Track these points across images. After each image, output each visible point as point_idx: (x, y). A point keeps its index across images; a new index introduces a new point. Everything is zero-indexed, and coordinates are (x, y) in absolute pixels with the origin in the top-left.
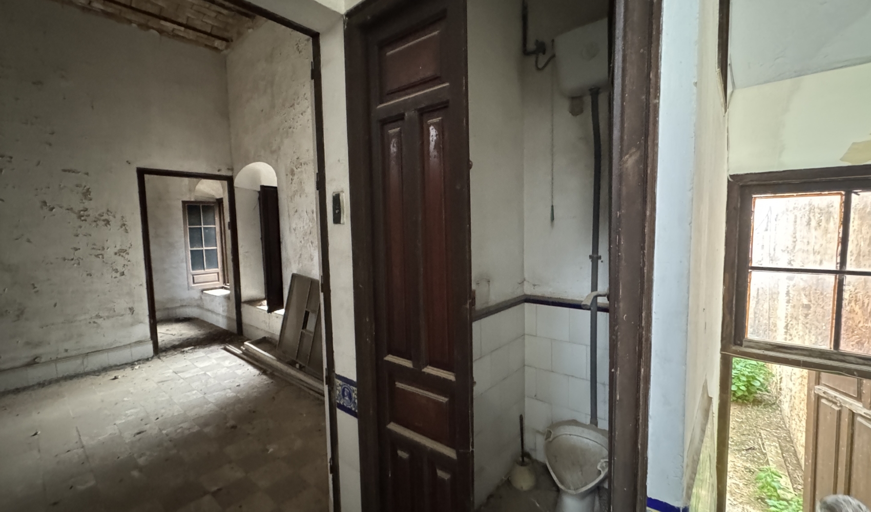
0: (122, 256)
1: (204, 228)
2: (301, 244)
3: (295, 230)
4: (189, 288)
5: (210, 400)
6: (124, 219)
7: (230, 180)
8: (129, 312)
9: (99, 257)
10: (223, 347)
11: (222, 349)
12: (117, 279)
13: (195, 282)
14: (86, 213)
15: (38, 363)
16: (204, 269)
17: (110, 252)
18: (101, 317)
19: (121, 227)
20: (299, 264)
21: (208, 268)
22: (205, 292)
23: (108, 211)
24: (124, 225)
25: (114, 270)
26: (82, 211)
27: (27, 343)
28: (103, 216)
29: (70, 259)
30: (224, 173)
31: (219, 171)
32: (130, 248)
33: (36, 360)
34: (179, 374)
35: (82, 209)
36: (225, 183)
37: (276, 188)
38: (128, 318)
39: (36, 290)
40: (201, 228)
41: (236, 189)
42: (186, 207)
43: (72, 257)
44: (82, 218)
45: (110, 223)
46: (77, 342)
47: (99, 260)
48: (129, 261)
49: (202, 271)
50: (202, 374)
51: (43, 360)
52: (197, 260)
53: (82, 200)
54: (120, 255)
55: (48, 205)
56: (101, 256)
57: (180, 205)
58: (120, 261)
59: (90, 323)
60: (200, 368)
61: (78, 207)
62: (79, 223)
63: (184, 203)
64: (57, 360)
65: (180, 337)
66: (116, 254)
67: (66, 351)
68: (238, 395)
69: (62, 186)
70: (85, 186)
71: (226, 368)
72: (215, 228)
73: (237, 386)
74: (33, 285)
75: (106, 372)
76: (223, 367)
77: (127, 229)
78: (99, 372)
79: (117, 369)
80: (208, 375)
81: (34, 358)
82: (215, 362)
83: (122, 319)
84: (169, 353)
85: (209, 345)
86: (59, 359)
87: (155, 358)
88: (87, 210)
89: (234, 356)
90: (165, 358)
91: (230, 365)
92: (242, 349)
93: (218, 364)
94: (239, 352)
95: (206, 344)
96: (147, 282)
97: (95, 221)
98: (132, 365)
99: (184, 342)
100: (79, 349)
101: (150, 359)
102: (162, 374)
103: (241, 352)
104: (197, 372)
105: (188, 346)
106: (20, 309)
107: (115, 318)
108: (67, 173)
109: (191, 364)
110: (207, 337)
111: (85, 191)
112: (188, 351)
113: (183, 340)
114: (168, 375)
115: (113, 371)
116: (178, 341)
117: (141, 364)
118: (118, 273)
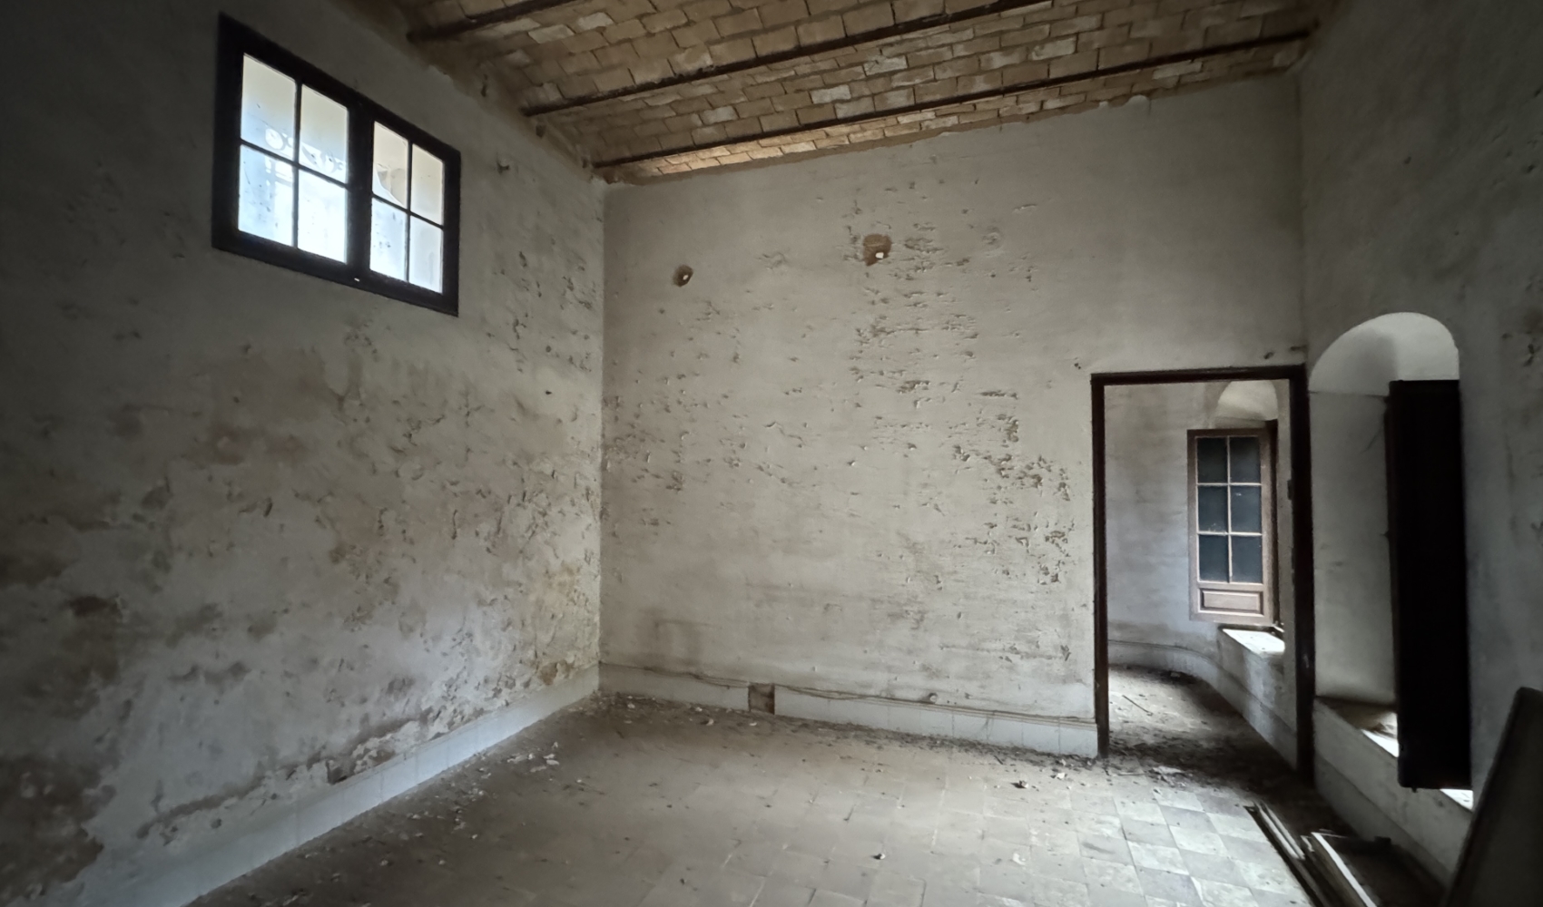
0: (1057, 545)
1: (1232, 487)
4: (1193, 616)
6: (1064, 475)
7: (1296, 378)
8: (1061, 655)
9: (1022, 543)
10: (1250, 804)
11: (1247, 808)
12: (1045, 586)
13: (1206, 605)
14: (1009, 464)
15: (933, 703)
16: (1228, 581)
17: (1038, 536)
18: (1019, 656)
19: (1059, 490)
21: (1236, 579)
22: (1227, 631)
23: (1040, 459)
24: (1064, 485)
25: (1042, 569)
26: (1004, 460)
27: (925, 668)
28: (1031, 468)
29: (983, 541)
30: (1280, 360)
31: (1267, 357)
32: (1070, 530)
33: (931, 698)
34: (1130, 844)
35: (1003, 456)
37: (1455, 384)
38: (1058, 666)
39: (940, 585)
40: (1225, 489)
42: (1196, 443)
43: (986, 540)
44: (1003, 473)
45: (1042, 481)
46: (983, 686)
47: (1022, 549)
48: (1067, 555)
49: (1223, 584)
51: (939, 701)
52: (1213, 559)
53: (1005, 441)
54: (1053, 542)
55: (962, 451)
56: (1024, 541)
57: (1184, 437)
58: (1053, 553)
59: (1001, 658)
61: (998, 453)
62: (999, 480)
63: (1191, 433)
64: (955, 708)
66: (1047, 539)
67: (967, 696)
69: (980, 420)
70: (1010, 418)
72: (1260, 488)
74: (937, 577)
75: (1015, 760)
76: (1241, 884)
77: (1068, 492)
78: (1005, 754)
79: (1031, 762)
80: (1195, 889)
81: (928, 693)
82: (1224, 852)
83: (1049, 665)
84: (1129, 765)
85: (1216, 780)
86: (959, 707)
87: (1098, 766)
88: (1009, 458)
89: (1279, 859)
90: (1115, 775)
91: (1258, 887)
92: (1307, 846)
93: (1230, 864)
94: (1295, 851)
95: (1213, 776)
96: (1095, 602)
97: (1020, 478)
98: (1058, 763)
99: (1165, 743)
100: (983, 699)
101: (1089, 763)
102: (1100, 822)
103: (1301, 853)
104: (1173, 863)
105: (1169, 762)
106: (919, 612)
107: (1038, 659)
108: (988, 397)
109: (1165, 823)
110: (1220, 750)
111: (1009, 426)
112: (1165, 778)
113: (1164, 737)
114: (1108, 831)
115: (1025, 763)
116: (1155, 735)
117: (1072, 770)
118: (1049, 576)
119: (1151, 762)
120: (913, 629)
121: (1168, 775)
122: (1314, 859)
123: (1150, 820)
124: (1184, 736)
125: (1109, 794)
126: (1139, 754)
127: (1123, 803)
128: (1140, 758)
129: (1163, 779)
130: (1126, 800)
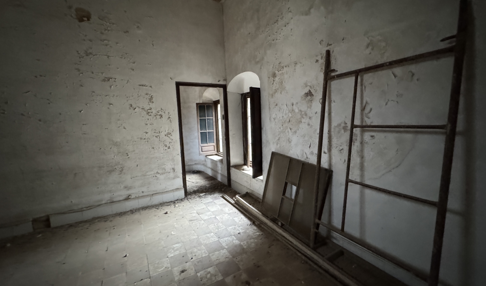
0: (169, 137)
1: (207, 119)
2: (280, 130)
3: (275, 119)
4: (200, 154)
5: (224, 244)
6: (169, 114)
7: (224, 87)
8: (172, 171)
9: (157, 137)
10: (221, 195)
11: (221, 197)
12: (166, 151)
13: (203, 151)
14: (151, 111)
15: (130, 199)
16: (207, 144)
17: (162, 135)
18: (159, 174)
19: (168, 119)
20: (277, 145)
21: (209, 143)
22: (207, 157)
23: (161, 109)
24: (170, 118)
25: (165, 145)
26: (149, 109)
27: (125, 187)
28: (159, 112)
29: (144, 139)
30: (222, 83)
31: (219, 81)
32: (172, 132)
33: (129, 197)
34: (200, 215)
35: (149, 108)
36: (222, 89)
37: (259, 89)
38: (172, 175)
39: (128, 156)
40: (206, 119)
41: (228, 93)
42: (198, 107)
43: (145, 138)
44: (149, 114)
45: (163, 117)
46: (148, 188)
47: (158, 139)
48: (172, 140)
49: (206, 145)
50: (213, 217)
51: (132, 197)
52: (204, 138)
53: (149, 103)
54: (167, 136)
55: (133, 106)
56: (158, 137)
57: (195, 105)
58: (168, 140)
59: (154, 176)
60: (212, 212)
61: (147, 107)
62: (148, 117)
63: (197, 104)
64: (138, 198)
65: (197, 185)
66: (166, 135)
67: (143, 192)
68: (242, 243)
69: (139, 95)
70: (150, 95)
71: (227, 214)
72: (213, 118)
73: (239, 234)
74: (127, 153)
75: (162, 207)
76: (225, 213)
77: (171, 120)
78: (158, 206)
79: (167, 205)
80: (217, 219)
81: (128, 195)
82: (220, 208)
83: (169, 175)
84: (193, 197)
85: (213, 193)
86: (140, 197)
87: (186, 200)
88: (151, 109)
89: (230, 205)
90: (191, 200)
91: (229, 212)
92: (235, 200)
93: (222, 210)
94: (233, 202)
95: (212, 192)
96: (181, 153)
97: (155, 116)
98: (174, 203)
99: (199, 188)
100: (149, 192)
101: (183, 200)
102: (191, 214)
103: (234, 202)
104: (211, 215)
105: (202, 192)
106: (121, 168)
107: (165, 174)
108: (141, 87)
109: (206, 207)
110: (211, 186)
111: (150, 97)
112: (202, 196)
113: (198, 187)
114: (194, 215)
115: (165, 207)
116: (196, 187)
117: (179, 203)
118: (167, 147)
119: (197, 194)
120: (119, 174)
121: (203, 195)
122: (237, 202)
123: (202, 208)
124: (203, 185)
125: (191, 205)
126: (194, 193)
127: (195, 206)
128: (195, 194)
129: (202, 197)
130: (195, 205)
